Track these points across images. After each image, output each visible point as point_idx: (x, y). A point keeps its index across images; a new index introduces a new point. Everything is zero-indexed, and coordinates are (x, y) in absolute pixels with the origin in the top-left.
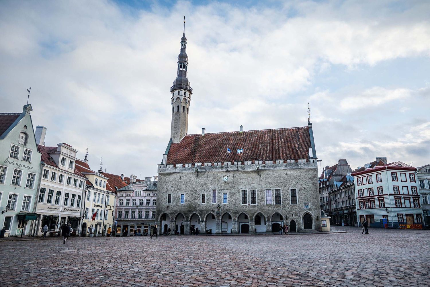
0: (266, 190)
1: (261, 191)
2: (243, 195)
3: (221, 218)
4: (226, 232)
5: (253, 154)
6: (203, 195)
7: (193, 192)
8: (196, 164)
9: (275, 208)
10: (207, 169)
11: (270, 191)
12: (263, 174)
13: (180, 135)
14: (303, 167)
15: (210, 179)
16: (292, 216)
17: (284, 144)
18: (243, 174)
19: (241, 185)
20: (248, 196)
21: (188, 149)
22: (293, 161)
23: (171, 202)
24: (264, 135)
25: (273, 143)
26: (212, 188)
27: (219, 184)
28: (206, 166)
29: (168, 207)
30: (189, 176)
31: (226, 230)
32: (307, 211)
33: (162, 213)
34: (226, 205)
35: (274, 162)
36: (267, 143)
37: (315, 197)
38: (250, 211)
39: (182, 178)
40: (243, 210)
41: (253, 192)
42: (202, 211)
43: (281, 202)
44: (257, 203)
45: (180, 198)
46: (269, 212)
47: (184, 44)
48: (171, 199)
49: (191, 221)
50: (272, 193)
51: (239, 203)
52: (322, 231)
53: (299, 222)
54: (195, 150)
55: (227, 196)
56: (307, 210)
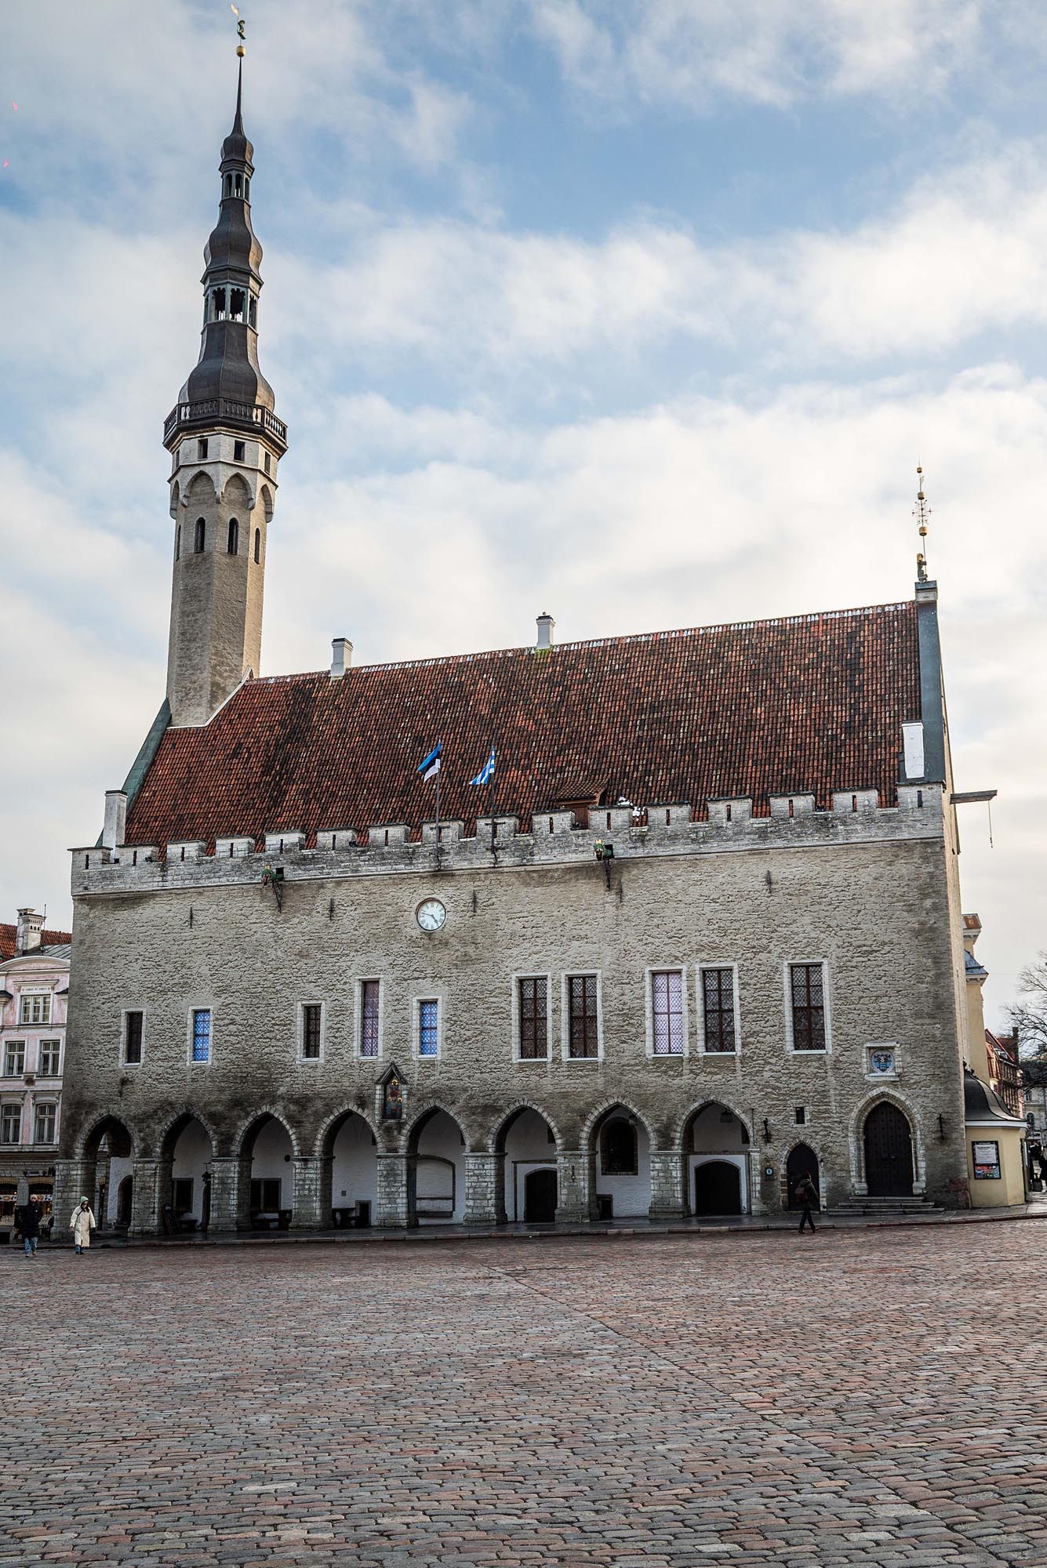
0: (654, 974)
1: (624, 978)
2: (530, 1006)
3: (403, 1141)
4: (449, 1215)
5: (595, 772)
6: (312, 1014)
7: (254, 995)
8: (273, 840)
9: (702, 1078)
10: (333, 863)
11: (673, 980)
12: (635, 884)
13: (214, 684)
14: (860, 835)
15: (348, 917)
16: (800, 1119)
17: (767, 712)
18: (528, 884)
19: (515, 951)
20: (554, 1011)
21: (249, 758)
22: (804, 802)
23: (142, 1055)
24: (666, 661)
25: (711, 703)
26: (355, 971)
27: (395, 947)
28: (324, 848)
29: (124, 1082)
30: (235, 908)
31: (446, 1206)
32: (882, 1089)
33: (94, 1117)
34: (432, 1063)
35: (700, 813)
36: (679, 704)
37: (927, 1005)
38: (565, 1095)
39: (199, 918)
40: (526, 1089)
41: (580, 989)
42: (302, 1102)
43: (738, 1042)
44: (601, 1052)
45: (189, 1031)
46: (665, 1100)
47: (239, 177)
48: (143, 1039)
49: (246, 1157)
50: (684, 989)
51: (505, 1050)
52: (969, 1206)
53: (838, 1155)
54: (285, 761)
55: (439, 1016)
56: (885, 1083)
